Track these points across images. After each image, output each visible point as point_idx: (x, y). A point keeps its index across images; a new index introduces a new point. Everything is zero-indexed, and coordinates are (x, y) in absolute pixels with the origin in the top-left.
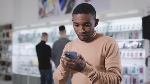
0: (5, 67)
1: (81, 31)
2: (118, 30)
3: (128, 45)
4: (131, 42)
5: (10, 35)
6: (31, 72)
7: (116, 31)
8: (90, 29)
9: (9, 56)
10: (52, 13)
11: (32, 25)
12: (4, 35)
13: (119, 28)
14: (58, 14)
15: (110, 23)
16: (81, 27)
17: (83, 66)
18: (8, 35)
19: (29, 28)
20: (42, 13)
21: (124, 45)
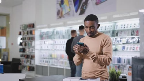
0: (29, 59)
1: (88, 31)
2: (123, 28)
3: (131, 41)
4: (133, 38)
5: (33, 33)
6: (50, 64)
7: (121, 29)
8: (94, 30)
9: (32, 50)
10: (68, 14)
11: (52, 25)
12: (28, 33)
13: (123, 27)
14: (73, 15)
15: (115, 23)
16: (89, 29)
17: (87, 51)
18: (31, 33)
19: (49, 27)
20: (60, 14)
21: (128, 40)
